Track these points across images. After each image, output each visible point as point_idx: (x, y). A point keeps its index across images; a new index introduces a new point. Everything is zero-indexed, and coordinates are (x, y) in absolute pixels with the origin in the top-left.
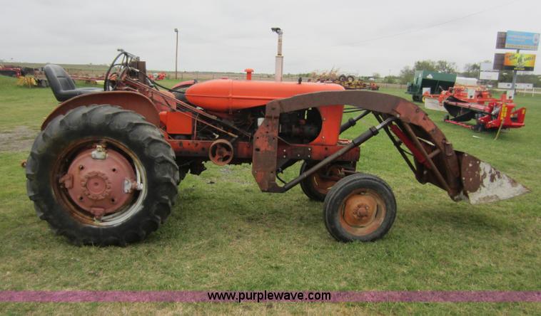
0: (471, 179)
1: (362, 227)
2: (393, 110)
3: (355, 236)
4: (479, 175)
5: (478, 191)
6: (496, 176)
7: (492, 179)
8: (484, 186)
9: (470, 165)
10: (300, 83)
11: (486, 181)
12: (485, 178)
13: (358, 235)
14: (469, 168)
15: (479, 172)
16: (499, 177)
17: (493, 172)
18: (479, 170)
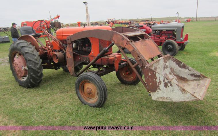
0: (151, 84)
1: (93, 99)
2: (111, 39)
3: (87, 103)
4: (156, 82)
5: (157, 92)
6: (169, 84)
7: (166, 85)
8: (160, 90)
9: (150, 74)
10: (85, 27)
11: (162, 86)
12: (160, 84)
13: (89, 103)
14: (149, 76)
15: (156, 80)
16: (171, 85)
17: (166, 81)
18: (156, 79)
